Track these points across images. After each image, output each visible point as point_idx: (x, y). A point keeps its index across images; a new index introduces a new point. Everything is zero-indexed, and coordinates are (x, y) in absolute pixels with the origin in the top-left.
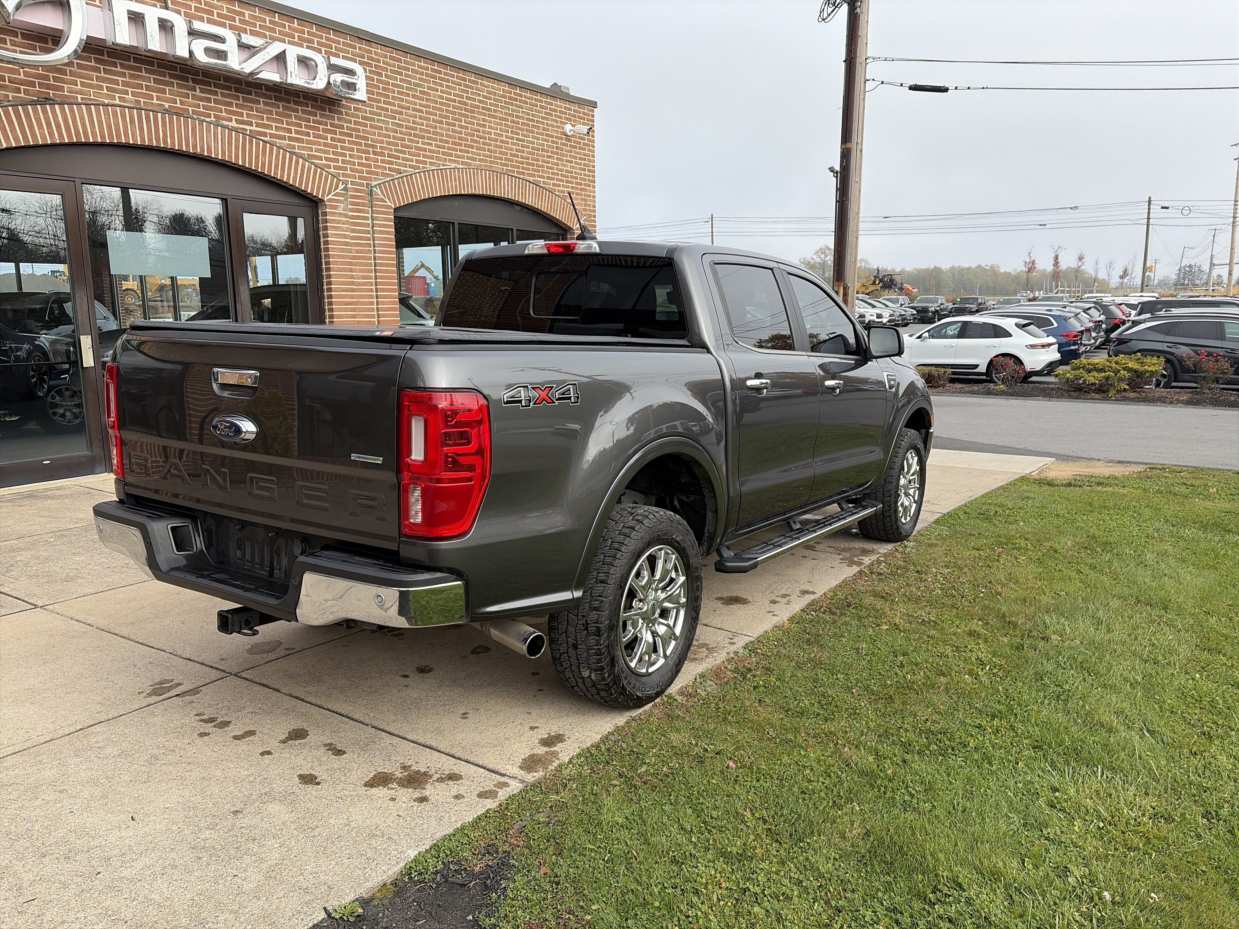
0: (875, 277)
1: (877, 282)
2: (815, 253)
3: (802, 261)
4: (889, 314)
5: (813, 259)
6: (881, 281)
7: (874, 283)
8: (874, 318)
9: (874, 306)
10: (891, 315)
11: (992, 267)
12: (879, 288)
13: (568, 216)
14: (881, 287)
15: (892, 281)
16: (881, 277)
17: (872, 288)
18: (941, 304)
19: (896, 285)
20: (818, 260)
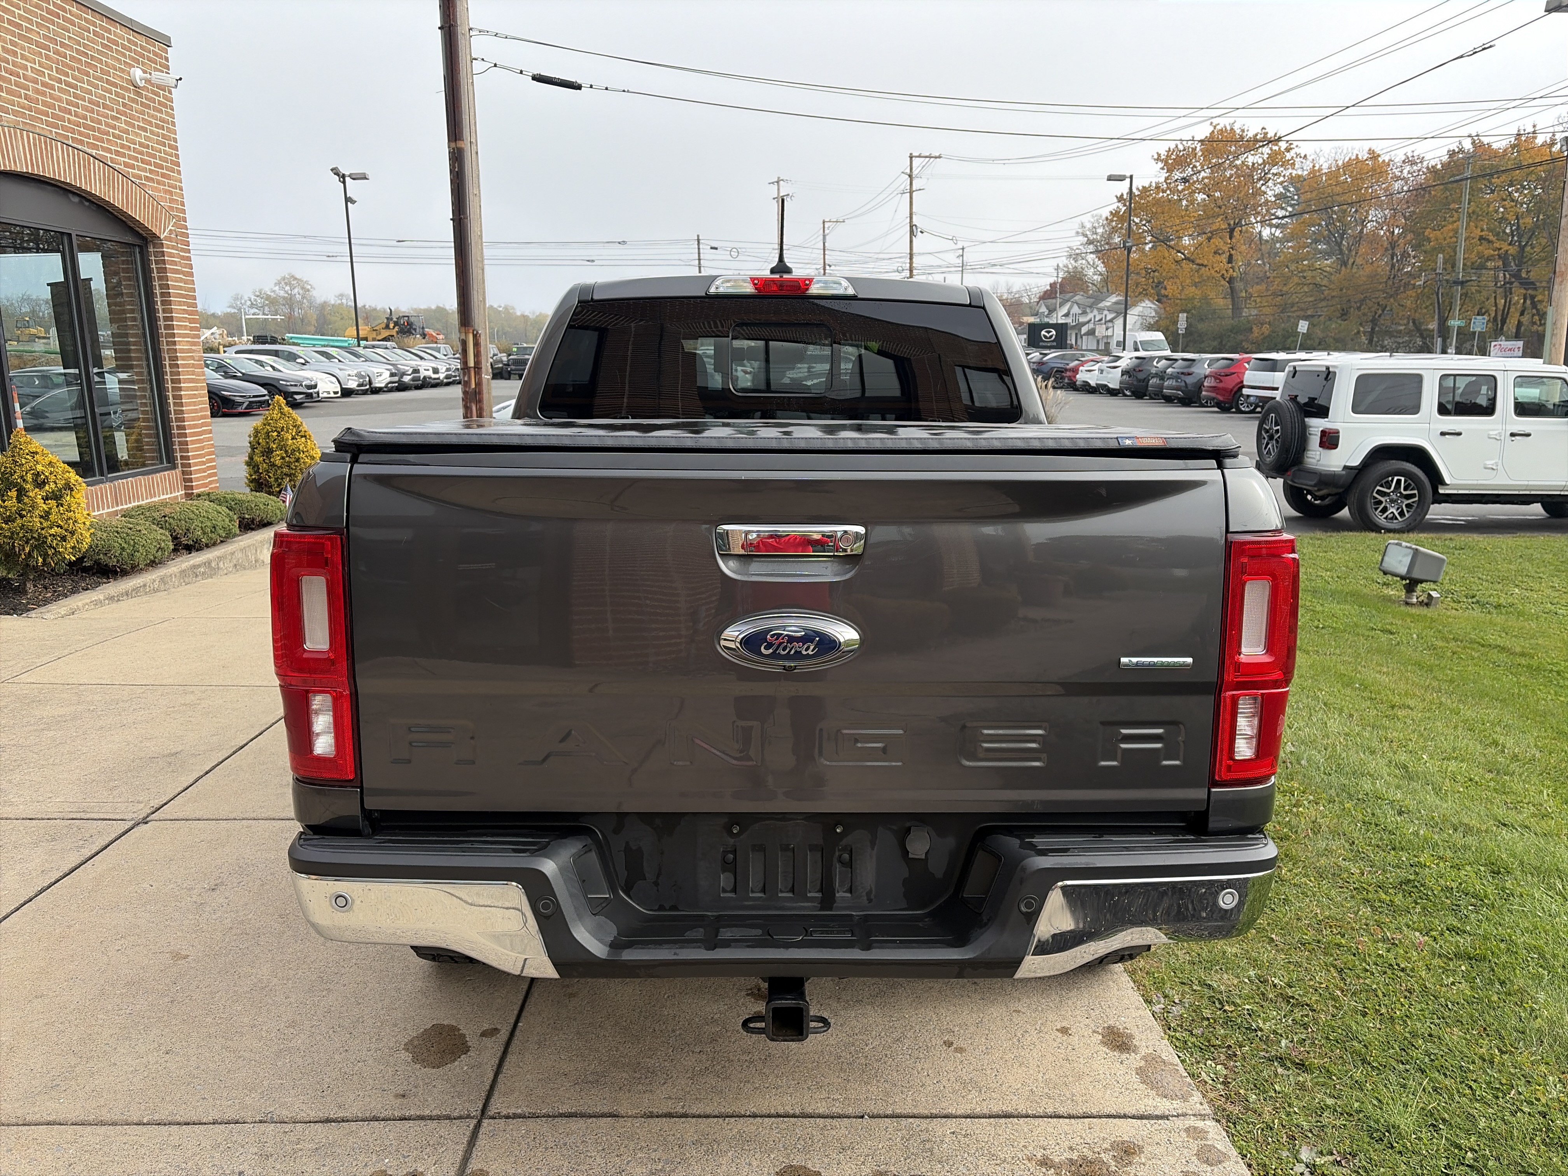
0: (387, 318)
1: (391, 325)
2: (276, 284)
3: (258, 293)
4: (444, 369)
5: (274, 291)
6: (396, 324)
7: (387, 327)
8: (430, 373)
9: (421, 358)
10: (448, 370)
11: (506, 308)
12: (395, 334)
13: (152, 218)
14: (398, 333)
15: (410, 324)
16: (395, 319)
17: (385, 333)
18: (494, 355)
19: (415, 330)
20: (282, 293)
